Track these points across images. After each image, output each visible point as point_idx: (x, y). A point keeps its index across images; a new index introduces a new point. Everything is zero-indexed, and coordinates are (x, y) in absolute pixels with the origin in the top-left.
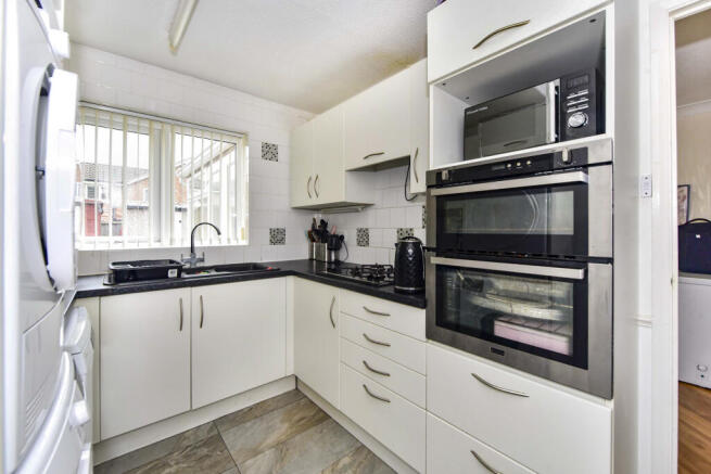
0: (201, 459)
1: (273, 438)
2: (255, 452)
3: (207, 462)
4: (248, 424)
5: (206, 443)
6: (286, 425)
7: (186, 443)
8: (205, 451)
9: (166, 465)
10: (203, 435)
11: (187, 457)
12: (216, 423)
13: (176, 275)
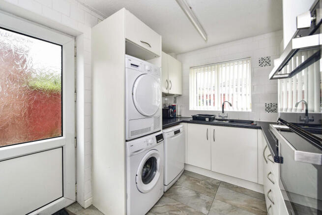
0: (207, 188)
1: (234, 202)
2: (224, 201)
3: (208, 190)
4: (231, 191)
5: (213, 185)
6: (246, 203)
7: (208, 181)
8: (210, 187)
9: (199, 182)
10: (214, 182)
11: (205, 184)
12: (221, 182)
13: (208, 120)
